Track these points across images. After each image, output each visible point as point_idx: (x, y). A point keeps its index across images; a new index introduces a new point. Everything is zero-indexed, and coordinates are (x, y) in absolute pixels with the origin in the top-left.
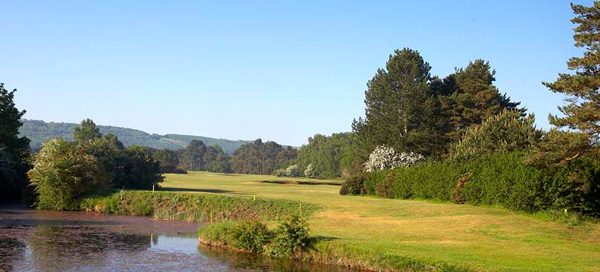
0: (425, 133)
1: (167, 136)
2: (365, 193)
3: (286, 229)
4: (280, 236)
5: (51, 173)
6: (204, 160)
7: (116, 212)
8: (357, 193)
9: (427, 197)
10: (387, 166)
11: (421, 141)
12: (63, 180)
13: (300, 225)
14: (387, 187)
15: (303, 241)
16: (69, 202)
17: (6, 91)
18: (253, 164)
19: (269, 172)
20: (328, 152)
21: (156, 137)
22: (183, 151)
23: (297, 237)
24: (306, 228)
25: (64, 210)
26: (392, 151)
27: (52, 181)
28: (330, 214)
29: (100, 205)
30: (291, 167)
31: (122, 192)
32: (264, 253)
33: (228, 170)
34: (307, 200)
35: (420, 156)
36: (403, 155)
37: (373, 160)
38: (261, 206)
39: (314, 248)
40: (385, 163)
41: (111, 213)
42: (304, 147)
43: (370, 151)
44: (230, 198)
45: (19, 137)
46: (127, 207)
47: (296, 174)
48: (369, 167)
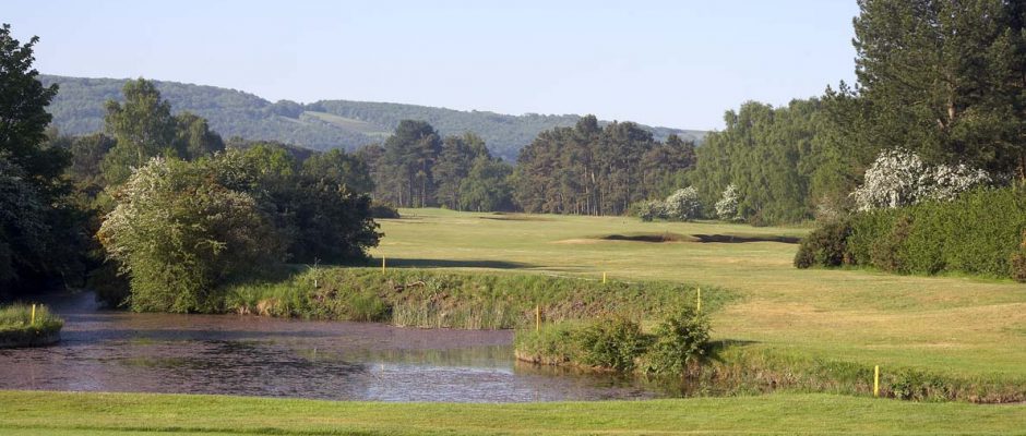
0: (993, 119)
1: (319, 107)
2: (853, 263)
3: (673, 329)
4: (664, 340)
5: (161, 233)
6: (436, 176)
7: (307, 315)
8: (835, 262)
9: (969, 269)
10: (905, 199)
11: (983, 138)
12: (188, 247)
13: (695, 320)
14: (893, 249)
15: (700, 347)
16: (201, 295)
17: (16, 43)
18: (573, 185)
19: (619, 209)
20: (779, 152)
21: (289, 110)
22: (377, 151)
23: (691, 340)
24: (705, 327)
25: (192, 311)
26: (916, 161)
27: (165, 251)
28: (757, 308)
29: (270, 299)
30: (680, 193)
31: (314, 273)
32: (635, 372)
33: (504, 204)
34: (712, 279)
35: (981, 174)
36: (942, 171)
37: (873, 185)
38: (619, 295)
39: (718, 358)
40: (899, 191)
41: (294, 316)
42: (713, 136)
43: (867, 163)
44: (551, 281)
45: (44, 146)
46: (329, 303)
47: (693, 211)
48: (863, 199)
